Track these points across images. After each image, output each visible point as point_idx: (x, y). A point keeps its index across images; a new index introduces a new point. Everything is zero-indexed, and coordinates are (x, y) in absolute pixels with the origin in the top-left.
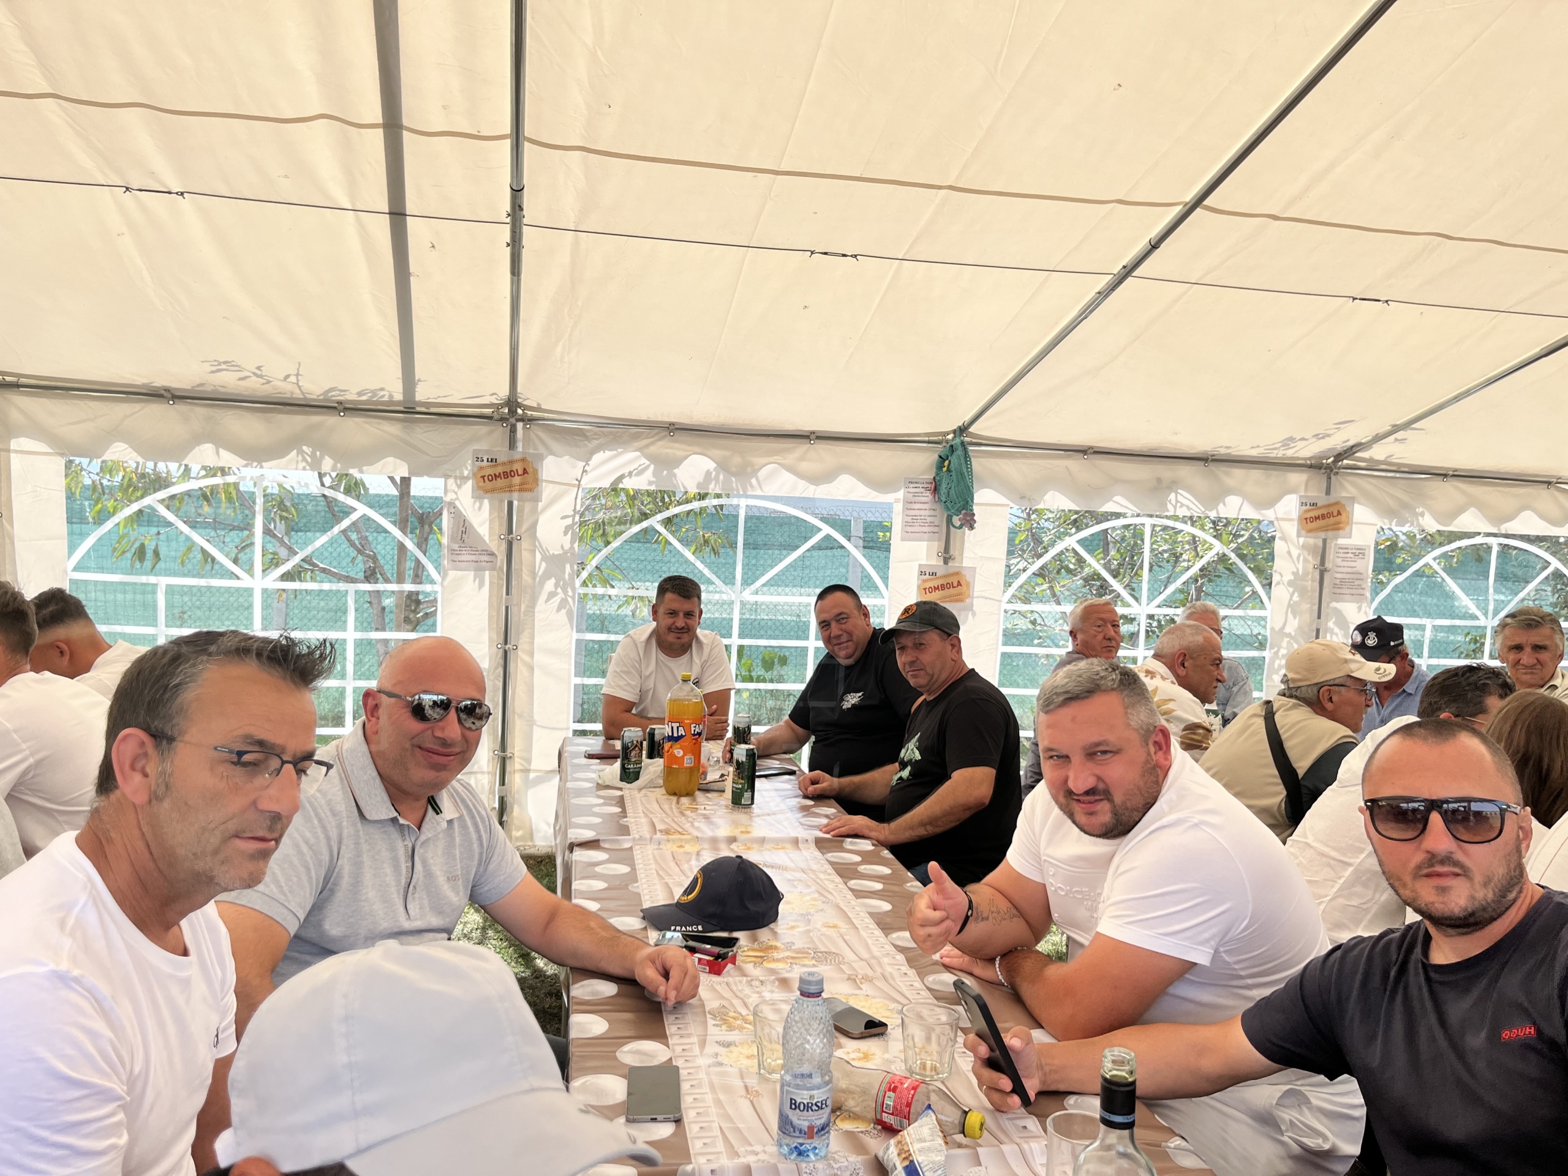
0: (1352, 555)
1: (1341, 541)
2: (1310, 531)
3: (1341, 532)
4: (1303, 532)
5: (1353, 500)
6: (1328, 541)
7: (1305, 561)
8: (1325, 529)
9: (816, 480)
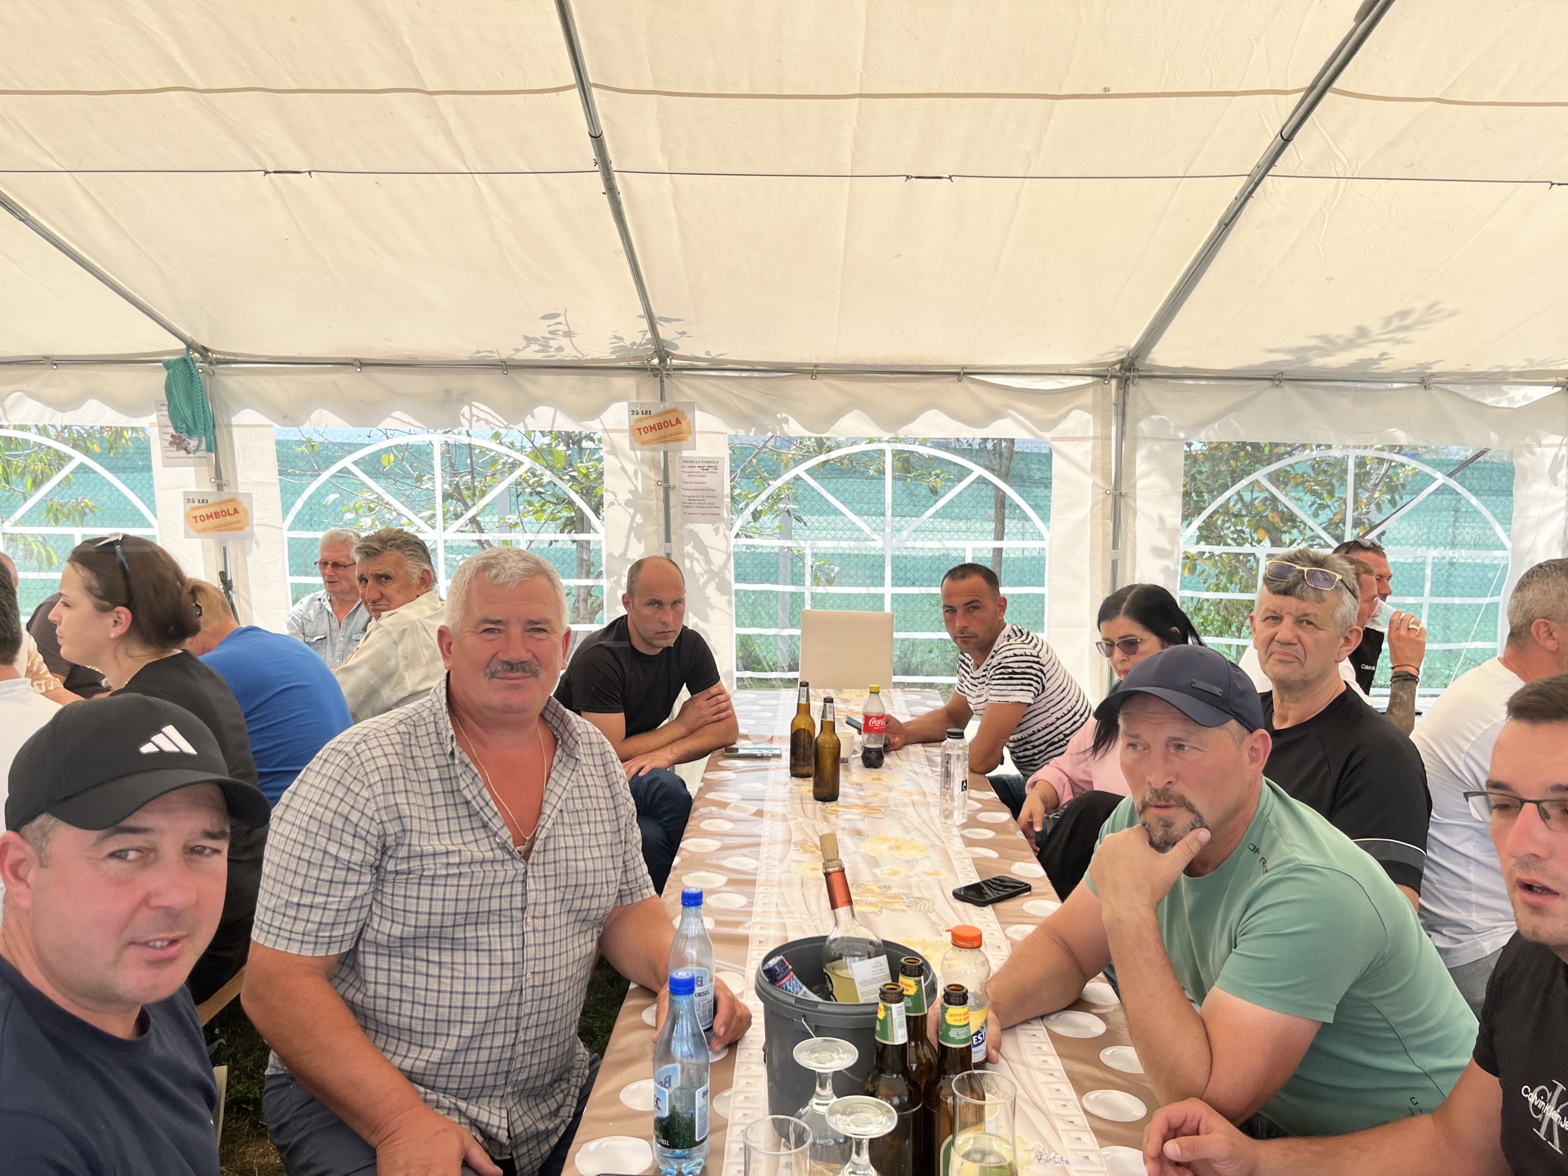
0: (699, 470)
1: (685, 454)
2: (643, 443)
3: (683, 443)
4: (638, 445)
5: (692, 405)
6: (669, 454)
7: (644, 476)
8: (663, 440)
9: (62, 406)
